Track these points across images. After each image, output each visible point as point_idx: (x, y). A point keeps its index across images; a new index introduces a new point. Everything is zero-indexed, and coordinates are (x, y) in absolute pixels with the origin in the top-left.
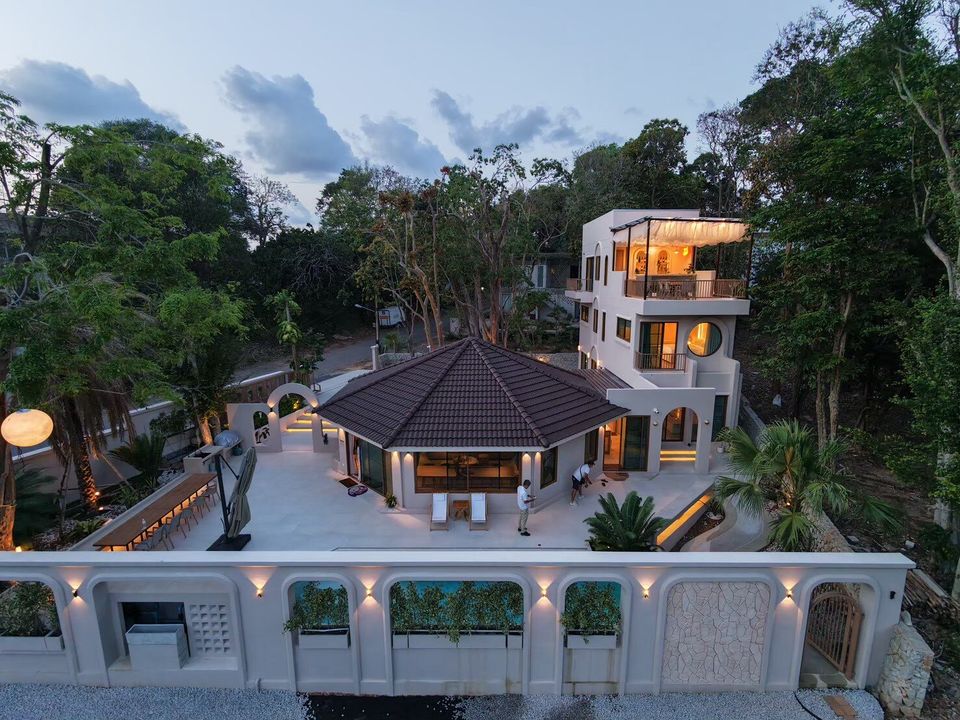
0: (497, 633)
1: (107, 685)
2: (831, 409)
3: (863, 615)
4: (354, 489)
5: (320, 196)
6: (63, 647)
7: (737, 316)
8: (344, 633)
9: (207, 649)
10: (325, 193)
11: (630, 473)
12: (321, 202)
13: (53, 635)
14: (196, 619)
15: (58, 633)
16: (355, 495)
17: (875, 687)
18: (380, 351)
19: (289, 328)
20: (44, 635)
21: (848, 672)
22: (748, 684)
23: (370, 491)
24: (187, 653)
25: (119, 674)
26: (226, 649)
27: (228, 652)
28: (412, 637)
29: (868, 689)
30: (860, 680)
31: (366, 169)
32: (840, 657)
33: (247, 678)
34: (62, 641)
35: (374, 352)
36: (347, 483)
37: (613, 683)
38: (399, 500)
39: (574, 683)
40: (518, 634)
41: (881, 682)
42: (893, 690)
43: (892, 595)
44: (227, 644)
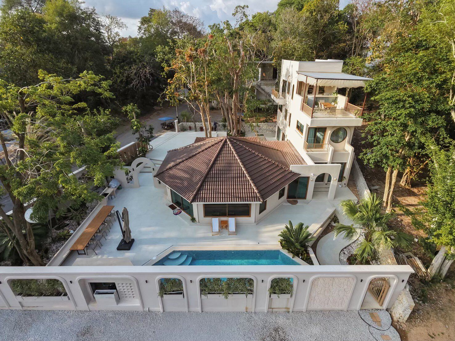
0: (243, 293)
1: (88, 310)
2: (393, 179)
3: (390, 286)
4: (176, 211)
5: (139, 25)
6: (69, 299)
7: (355, 126)
8: (181, 293)
9: (126, 297)
10: (142, 23)
11: (299, 200)
12: (140, 28)
13: (64, 295)
14: (120, 288)
15: (66, 295)
16: (176, 214)
17: (390, 309)
18: (179, 122)
19: (136, 123)
20: (60, 295)
21: (381, 303)
22: (340, 308)
23: (183, 212)
24: (119, 299)
25: (92, 306)
26: (134, 297)
27: (134, 298)
28: (208, 295)
29: (387, 310)
30: (385, 307)
31: (164, 11)
32: (379, 296)
33: (143, 307)
34: (68, 297)
35: (176, 123)
36: (172, 207)
37: (288, 308)
38: (197, 219)
39: (273, 308)
40: (252, 293)
41: (392, 308)
42: (396, 313)
43: (403, 281)
44: (134, 296)
